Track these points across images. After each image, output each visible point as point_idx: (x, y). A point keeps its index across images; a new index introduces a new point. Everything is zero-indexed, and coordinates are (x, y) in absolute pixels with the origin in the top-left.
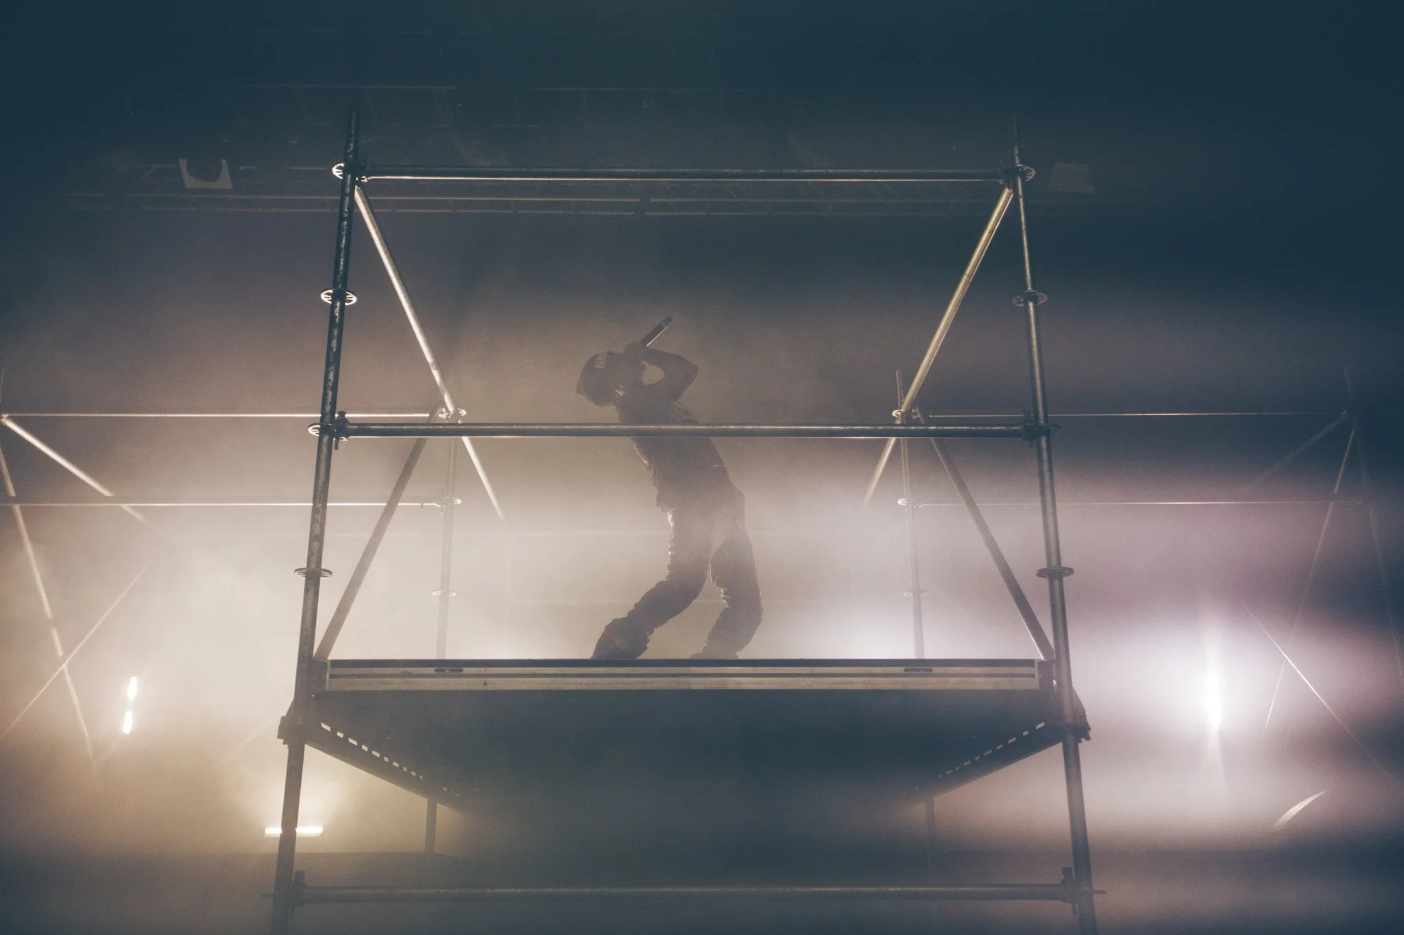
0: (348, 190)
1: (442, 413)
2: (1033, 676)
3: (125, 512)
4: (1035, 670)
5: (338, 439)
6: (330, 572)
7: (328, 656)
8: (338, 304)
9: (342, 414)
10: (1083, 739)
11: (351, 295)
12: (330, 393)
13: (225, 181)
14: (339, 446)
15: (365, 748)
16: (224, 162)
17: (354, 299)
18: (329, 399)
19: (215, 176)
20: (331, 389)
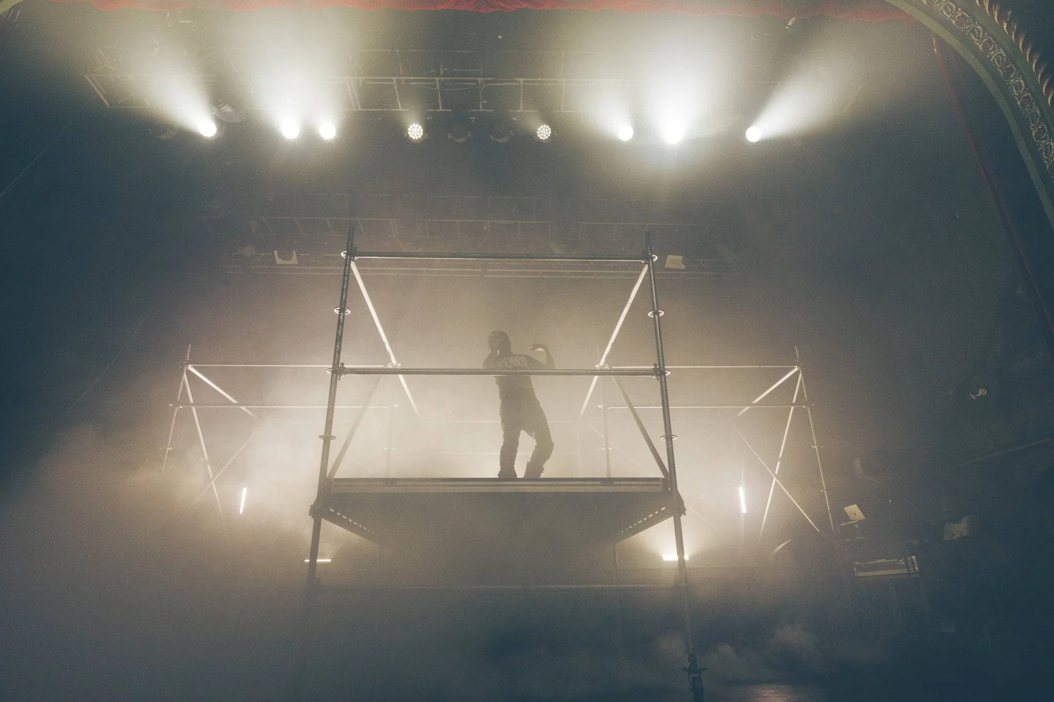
0: (348, 263)
1: (390, 365)
2: (659, 485)
3: (243, 411)
4: (661, 483)
5: (340, 376)
6: (335, 437)
7: (334, 475)
8: (342, 314)
9: (343, 364)
10: (682, 515)
11: (348, 310)
12: (337, 354)
13: (294, 260)
14: (341, 379)
15: (350, 520)
16: (294, 252)
17: (350, 312)
18: (337, 357)
19: (290, 258)
20: (337, 352)
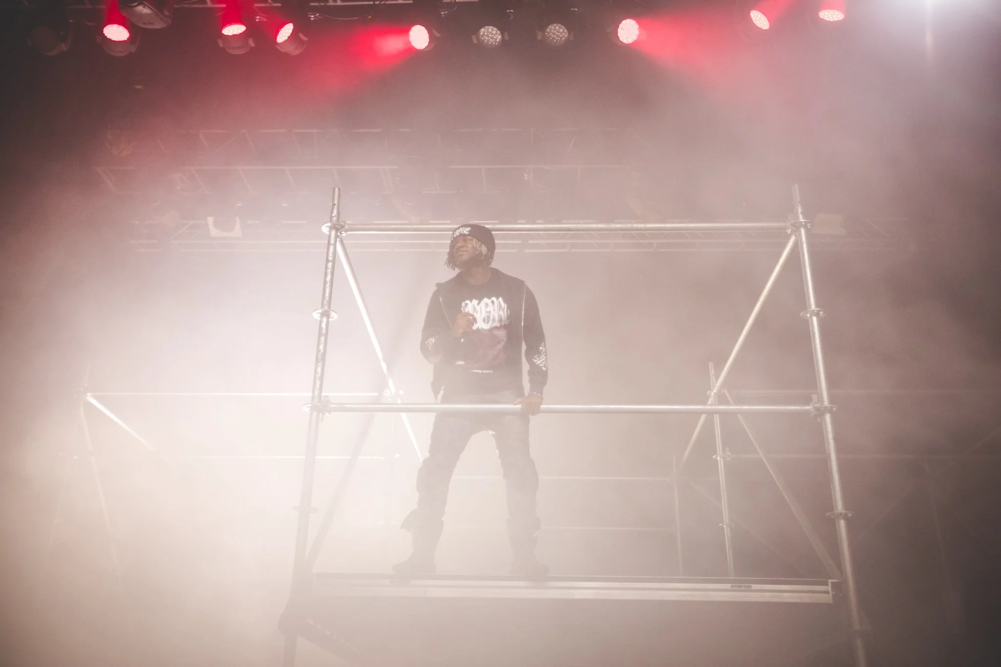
0: (332, 242)
1: (387, 393)
2: (827, 592)
4: (829, 589)
5: (325, 414)
8: (325, 320)
9: (328, 396)
11: (333, 314)
12: (318, 382)
13: (237, 232)
14: (326, 419)
17: (335, 316)
18: (318, 385)
19: (232, 228)
20: (319, 379)
